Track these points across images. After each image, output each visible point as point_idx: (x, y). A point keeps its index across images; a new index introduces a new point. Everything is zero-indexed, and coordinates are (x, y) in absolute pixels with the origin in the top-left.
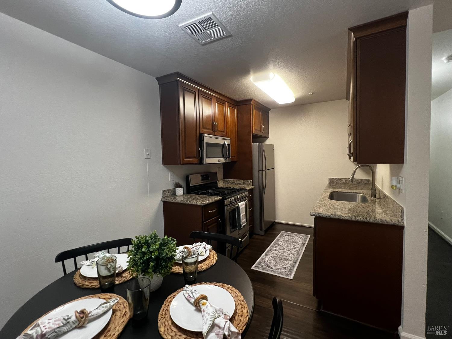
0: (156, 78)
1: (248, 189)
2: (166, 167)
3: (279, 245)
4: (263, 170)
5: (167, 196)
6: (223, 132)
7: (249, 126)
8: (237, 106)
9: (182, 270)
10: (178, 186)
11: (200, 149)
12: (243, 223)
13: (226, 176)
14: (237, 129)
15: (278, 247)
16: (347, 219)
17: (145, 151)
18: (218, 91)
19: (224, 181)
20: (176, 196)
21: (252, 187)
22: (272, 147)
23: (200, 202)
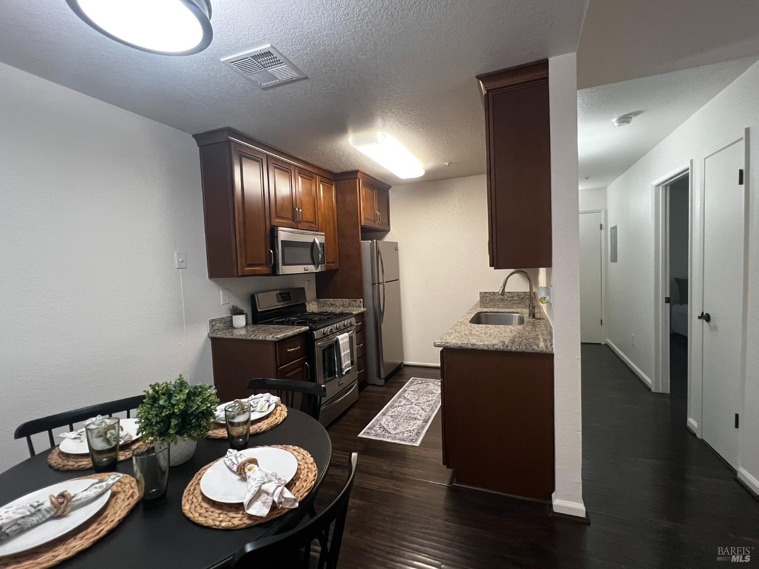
0: (194, 136)
1: (355, 313)
2: (216, 282)
3: (405, 398)
4: (379, 283)
5: (217, 329)
6: (313, 223)
7: (355, 212)
8: (335, 181)
9: (226, 432)
10: (236, 311)
11: (271, 251)
12: (346, 367)
13: (321, 294)
14: (336, 218)
15: (404, 402)
16: (483, 348)
17: (176, 255)
18: (301, 158)
19: (319, 302)
20: (234, 328)
21: (362, 309)
22: (395, 247)
23: (271, 336)
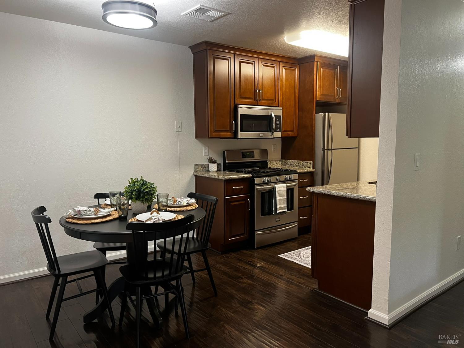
0: (190, 47)
1: (298, 171)
2: (200, 141)
4: (328, 149)
5: (199, 171)
6: (273, 100)
7: (311, 90)
8: (298, 64)
10: (212, 161)
11: (234, 122)
12: (281, 208)
13: (285, 155)
14: (297, 95)
17: (175, 123)
18: (264, 52)
19: (282, 161)
20: (210, 171)
21: (312, 169)
23: (221, 177)
